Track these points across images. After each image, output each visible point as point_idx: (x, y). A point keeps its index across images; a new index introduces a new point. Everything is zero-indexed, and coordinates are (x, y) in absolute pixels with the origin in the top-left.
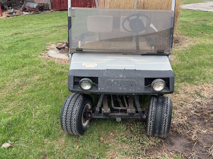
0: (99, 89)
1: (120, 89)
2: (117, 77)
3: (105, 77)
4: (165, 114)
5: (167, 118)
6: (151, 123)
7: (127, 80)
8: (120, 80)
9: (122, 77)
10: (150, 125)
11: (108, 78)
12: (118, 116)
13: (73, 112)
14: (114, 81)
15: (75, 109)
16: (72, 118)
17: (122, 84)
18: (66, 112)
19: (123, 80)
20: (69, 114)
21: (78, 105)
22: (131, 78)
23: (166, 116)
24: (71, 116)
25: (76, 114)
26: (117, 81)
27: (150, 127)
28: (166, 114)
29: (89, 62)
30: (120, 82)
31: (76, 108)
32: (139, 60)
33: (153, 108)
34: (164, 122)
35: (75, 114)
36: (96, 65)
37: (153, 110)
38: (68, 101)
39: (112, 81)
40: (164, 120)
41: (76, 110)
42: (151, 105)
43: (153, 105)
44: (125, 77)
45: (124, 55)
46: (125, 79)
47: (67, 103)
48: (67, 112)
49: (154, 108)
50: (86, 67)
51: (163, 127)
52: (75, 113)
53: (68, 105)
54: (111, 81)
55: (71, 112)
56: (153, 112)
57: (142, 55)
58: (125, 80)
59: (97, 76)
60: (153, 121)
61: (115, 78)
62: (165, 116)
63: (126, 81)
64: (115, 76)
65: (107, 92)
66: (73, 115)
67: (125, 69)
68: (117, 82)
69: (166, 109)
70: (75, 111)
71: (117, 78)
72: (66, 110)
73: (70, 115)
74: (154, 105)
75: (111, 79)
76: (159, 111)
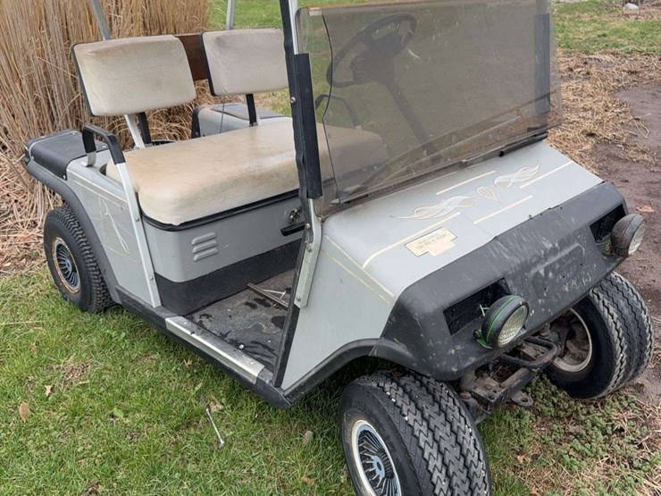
1: (567, 289)
2: (542, 252)
4: (643, 315)
5: (649, 322)
6: (623, 360)
7: (566, 251)
8: (554, 259)
9: (551, 245)
10: (622, 364)
12: (516, 389)
13: (470, 458)
14: (546, 271)
15: (468, 438)
16: (475, 480)
17: (565, 272)
18: (444, 472)
19: (560, 255)
20: (458, 473)
21: (462, 419)
22: (569, 241)
23: (648, 318)
24: (467, 477)
25: (481, 458)
26: (550, 265)
27: (620, 370)
28: (643, 312)
30: (557, 266)
31: (467, 436)
34: (648, 338)
35: (479, 459)
36: (450, 235)
38: (417, 427)
39: (542, 272)
40: (647, 331)
41: (472, 442)
44: (557, 245)
46: (561, 251)
47: (422, 437)
48: (447, 471)
49: (612, 310)
50: (432, 254)
52: (476, 456)
53: (430, 439)
55: (462, 460)
57: (502, 154)
58: (563, 254)
60: (626, 351)
61: (540, 260)
63: (566, 256)
64: (537, 253)
65: (546, 318)
66: (473, 469)
67: (531, 218)
68: (552, 268)
70: (472, 446)
72: (439, 464)
73: (464, 477)
75: (535, 265)
76: (626, 311)
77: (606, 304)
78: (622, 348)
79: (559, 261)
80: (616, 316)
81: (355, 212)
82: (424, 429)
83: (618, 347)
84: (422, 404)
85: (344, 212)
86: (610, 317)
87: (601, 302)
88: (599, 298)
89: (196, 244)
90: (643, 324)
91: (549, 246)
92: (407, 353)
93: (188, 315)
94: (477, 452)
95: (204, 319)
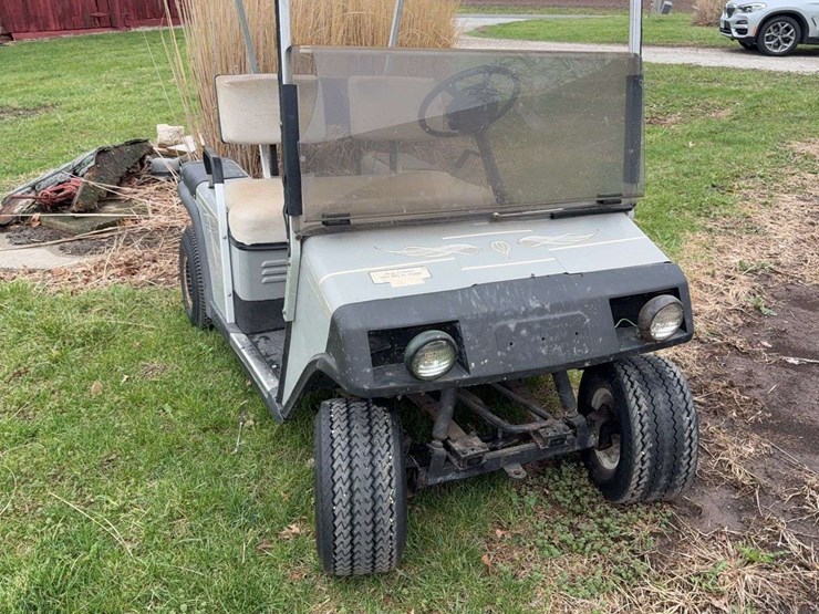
0: (473, 364)
1: (544, 351)
2: (523, 309)
3: (484, 314)
4: (684, 416)
5: (692, 426)
6: (645, 459)
7: (557, 316)
8: (536, 318)
9: (538, 305)
10: (643, 463)
11: (494, 317)
12: (511, 460)
13: (379, 481)
14: (519, 327)
15: (384, 463)
16: (380, 504)
17: (547, 335)
18: (348, 484)
19: (546, 317)
20: (363, 491)
21: (387, 445)
22: (568, 306)
23: (690, 422)
24: (372, 497)
25: (393, 484)
26: (527, 323)
27: (642, 471)
28: (686, 413)
30: (538, 326)
31: (384, 461)
32: (557, 238)
33: (640, 403)
34: (686, 444)
35: (390, 485)
36: (426, 274)
38: (338, 440)
39: (512, 326)
40: (686, 435)
41: (387, 467)
42: (631, 395)
43: (635, 391)
44: (547, 307)
46: (552, 312)
47: (338, 450)
48: (351, 485)
49: (642, 401)
50: (393, 285)
51: (685, 462)
52: (387, 481)
53: (345, 454)
54: (506, 327)
55: (370, 480)
56: (645, 418)
57: (553, 216)
58: (552, 317)
59: (452, 317)
60: (650, 450)
61: (515, 315)
62: (687, 422)
63: (555, 319)
64: (516, 308)
65: (502, 372)
66: (380, 492)
67: (533, 277)
68: (528, 326)
69: (681, 397)
70: (385, 472)
71: (525, 315)
72: (345, 476)
73: (368, 496)
74: (639, 391)
75: (506, 318)
76: (662, 407)
77: (637, 394)
78: (644, 445)
79: (543, 323)
80: (644, 408)
81: (340, 237)
82: (344, 444)
83: (638, 441)
84: (355, 424)
85: (329, 236)
86: (637, 408)
87: (632, 391)
88: (632, 387)
89: (265, 267)
90: (682, 427)
91: (535, 304)
92: (335, 367)
93: (250, 335)
94: (389, 478)
95: (262, 340)
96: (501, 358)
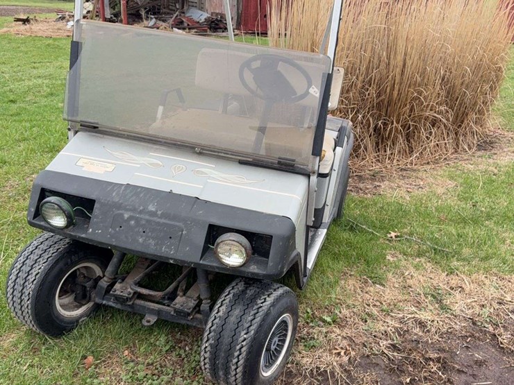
0: (91, 230)
1: (141, 240)
2: (141, 208)
3: (113, 202)
4: (243, 333)
5: (244, 343)
6: (207, 350)
7: (163, 221)
8: (147, 217)
9: (153, 209)
10: (206, 352)
11: (119, 206)
12: (152, 312)
13: (29, 277)
14: (131, 218)
15: (37, 269)
16: (25, 290)
17: (148, 230)
19: (155, 219)
20: (21, 279)
21: (45, 260)
22: (175, 218)
23: (245, 339)
25: (35, 282)
26: (138, 217)
27: (205, 358)
28: (245, 332)
29: (97, 159)
30: (144, 222)
32: (223, 175)
33: (221, 309)
34: (236, 354)
35: (33, 282)
37: (221, 314)
39: (126, 216)
40: (238, 347)
41: (37, 272)
42: (220, 301)
43: (224, 300)
44: (159, 213)
45: (196, 155)
46: (159, 218)
48: (19, 273)
49: (224, 308)
50: (84, 169)
51: (233, 367)
52: (33, 279)
53: (27, 255)
54: (122, 215)
55: (27, 275)
56: (217, 320)
57: (242, 163)
58: (159, 220)
59: (92, 197)
60: (210, 345)
61: (134, 210)
62: (242, 339)
63: (159, 223)
64: (137, 207)
65: (106, 242)
66: (27, 283)
67: (171, 192)
68: (137, 220)
69: (250, 318)
70: (34, 274)
71: (141, 212)
72: (19, 266)
73: (22, 283)
74: (227, 301)
75: (127, 210)
76: (233, 319)
77: (224, 302)
78: (208, 339)
79: (148, 221)
82: (31, 250)
84: (46, 243)
86: (217, 311)
88: (226, 296)
90: (237, 339)
94: (34, 278)
96: (110, 233)
